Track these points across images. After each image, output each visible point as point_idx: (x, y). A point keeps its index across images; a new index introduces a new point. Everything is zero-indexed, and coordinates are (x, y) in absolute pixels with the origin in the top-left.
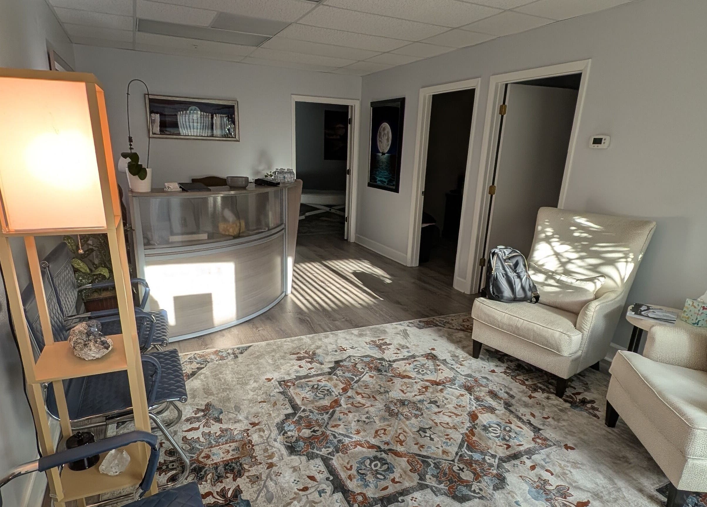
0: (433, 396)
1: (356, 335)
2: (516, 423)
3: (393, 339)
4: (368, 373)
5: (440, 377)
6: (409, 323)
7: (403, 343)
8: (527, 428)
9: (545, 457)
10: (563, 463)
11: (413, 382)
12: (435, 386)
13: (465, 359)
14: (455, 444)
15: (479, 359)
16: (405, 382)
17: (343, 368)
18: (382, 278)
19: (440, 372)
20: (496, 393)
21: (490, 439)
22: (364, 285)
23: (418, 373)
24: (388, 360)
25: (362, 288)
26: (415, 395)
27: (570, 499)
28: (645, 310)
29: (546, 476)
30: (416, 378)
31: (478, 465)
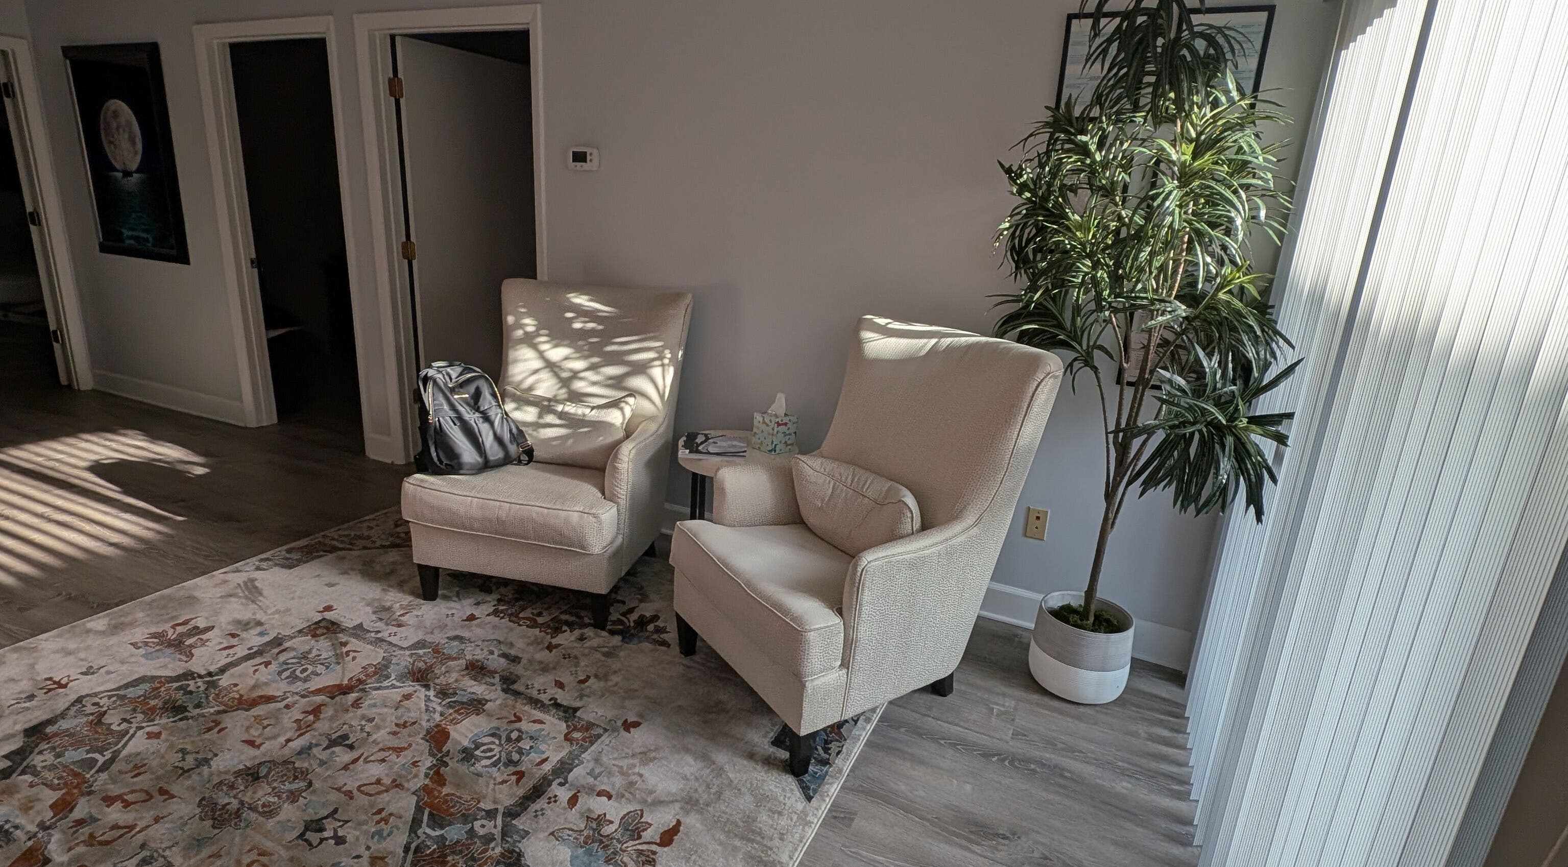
0: (335, 725)
1: (102, 633)
2: (530, 714)
3: (217, 613)
4: (143, 728)
5: (353, 669)
6: (261, 560)
7: (245, 614)
8: (551, 718)
9: (591, 765)
10: (624, 763)
11: (280, 709)
12: (338, 699)
13: (408, 609)
14: (401, 825)
15: (438, 599)
16: (256, 717)
17: (57, 741)
18: (181, 467)
19: (350, 657)
20: (483, 663)
21: (479, 775)
22: (126, 492)
23: (293, 678)
24: (203, 672)
25: (119, 501)
26: (288, 741)
27: (647, 835)
28: (702, 443)
29: (599, 805)
30: (288, 694)
31: (461, 852)
